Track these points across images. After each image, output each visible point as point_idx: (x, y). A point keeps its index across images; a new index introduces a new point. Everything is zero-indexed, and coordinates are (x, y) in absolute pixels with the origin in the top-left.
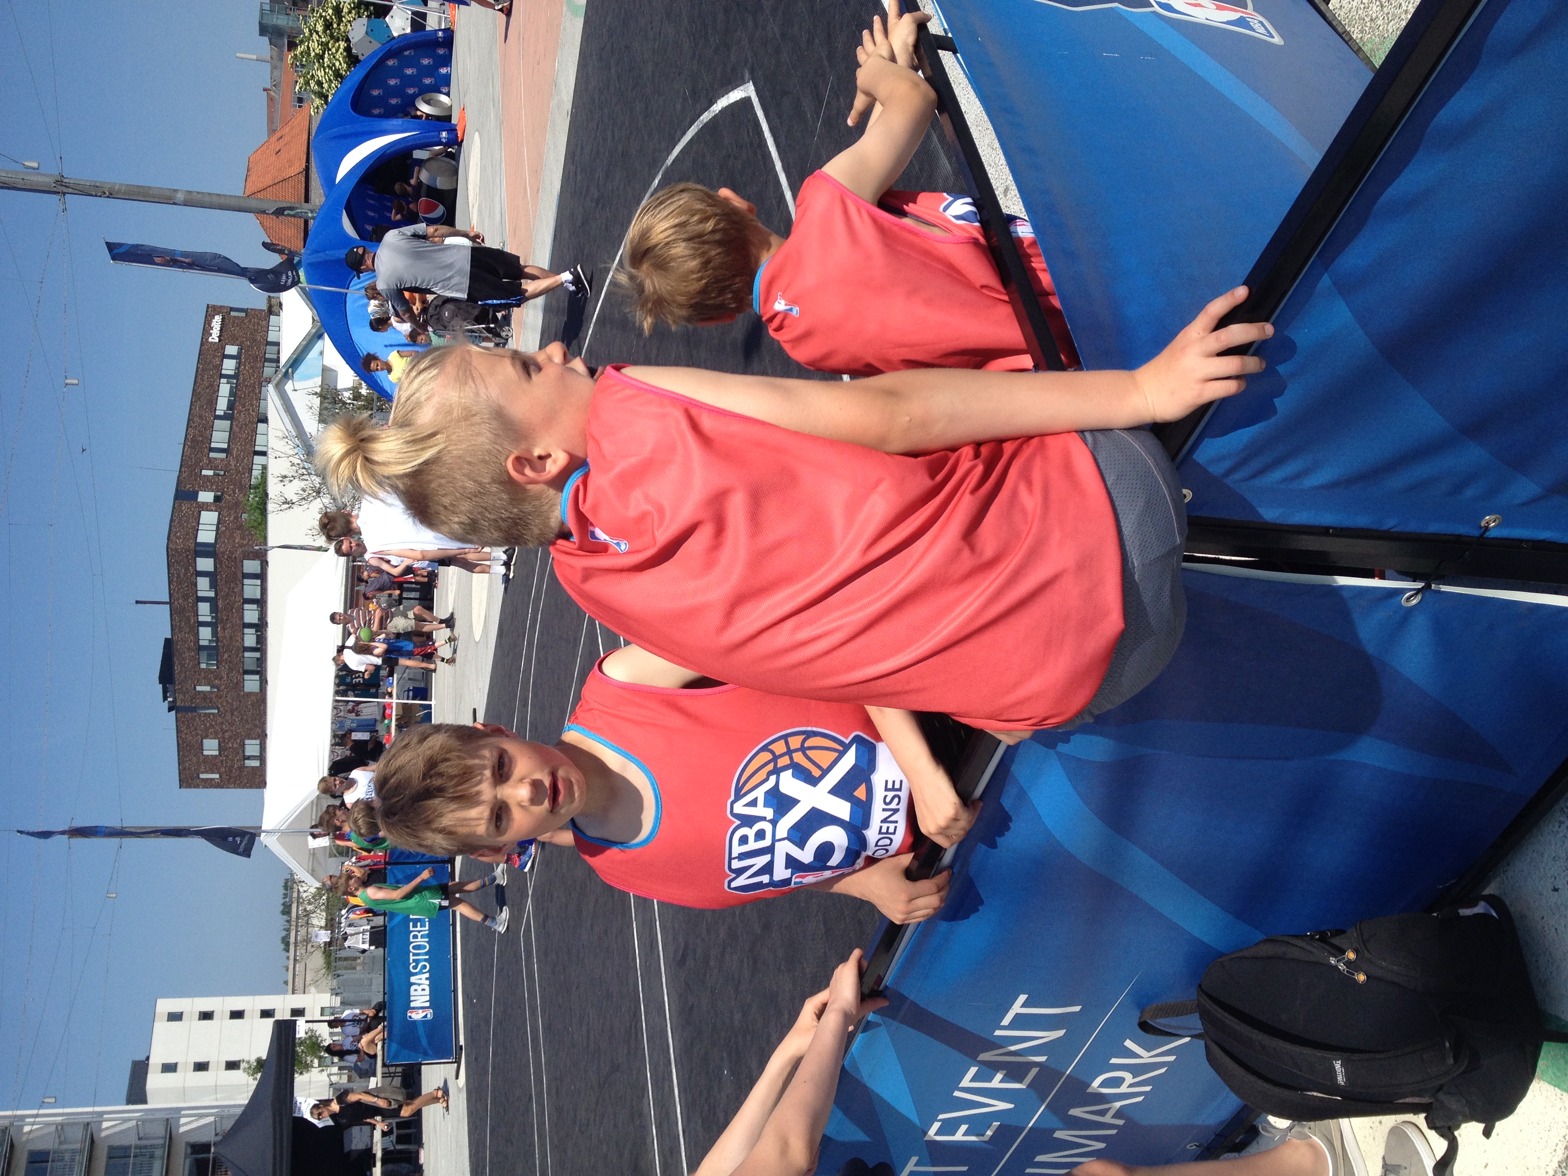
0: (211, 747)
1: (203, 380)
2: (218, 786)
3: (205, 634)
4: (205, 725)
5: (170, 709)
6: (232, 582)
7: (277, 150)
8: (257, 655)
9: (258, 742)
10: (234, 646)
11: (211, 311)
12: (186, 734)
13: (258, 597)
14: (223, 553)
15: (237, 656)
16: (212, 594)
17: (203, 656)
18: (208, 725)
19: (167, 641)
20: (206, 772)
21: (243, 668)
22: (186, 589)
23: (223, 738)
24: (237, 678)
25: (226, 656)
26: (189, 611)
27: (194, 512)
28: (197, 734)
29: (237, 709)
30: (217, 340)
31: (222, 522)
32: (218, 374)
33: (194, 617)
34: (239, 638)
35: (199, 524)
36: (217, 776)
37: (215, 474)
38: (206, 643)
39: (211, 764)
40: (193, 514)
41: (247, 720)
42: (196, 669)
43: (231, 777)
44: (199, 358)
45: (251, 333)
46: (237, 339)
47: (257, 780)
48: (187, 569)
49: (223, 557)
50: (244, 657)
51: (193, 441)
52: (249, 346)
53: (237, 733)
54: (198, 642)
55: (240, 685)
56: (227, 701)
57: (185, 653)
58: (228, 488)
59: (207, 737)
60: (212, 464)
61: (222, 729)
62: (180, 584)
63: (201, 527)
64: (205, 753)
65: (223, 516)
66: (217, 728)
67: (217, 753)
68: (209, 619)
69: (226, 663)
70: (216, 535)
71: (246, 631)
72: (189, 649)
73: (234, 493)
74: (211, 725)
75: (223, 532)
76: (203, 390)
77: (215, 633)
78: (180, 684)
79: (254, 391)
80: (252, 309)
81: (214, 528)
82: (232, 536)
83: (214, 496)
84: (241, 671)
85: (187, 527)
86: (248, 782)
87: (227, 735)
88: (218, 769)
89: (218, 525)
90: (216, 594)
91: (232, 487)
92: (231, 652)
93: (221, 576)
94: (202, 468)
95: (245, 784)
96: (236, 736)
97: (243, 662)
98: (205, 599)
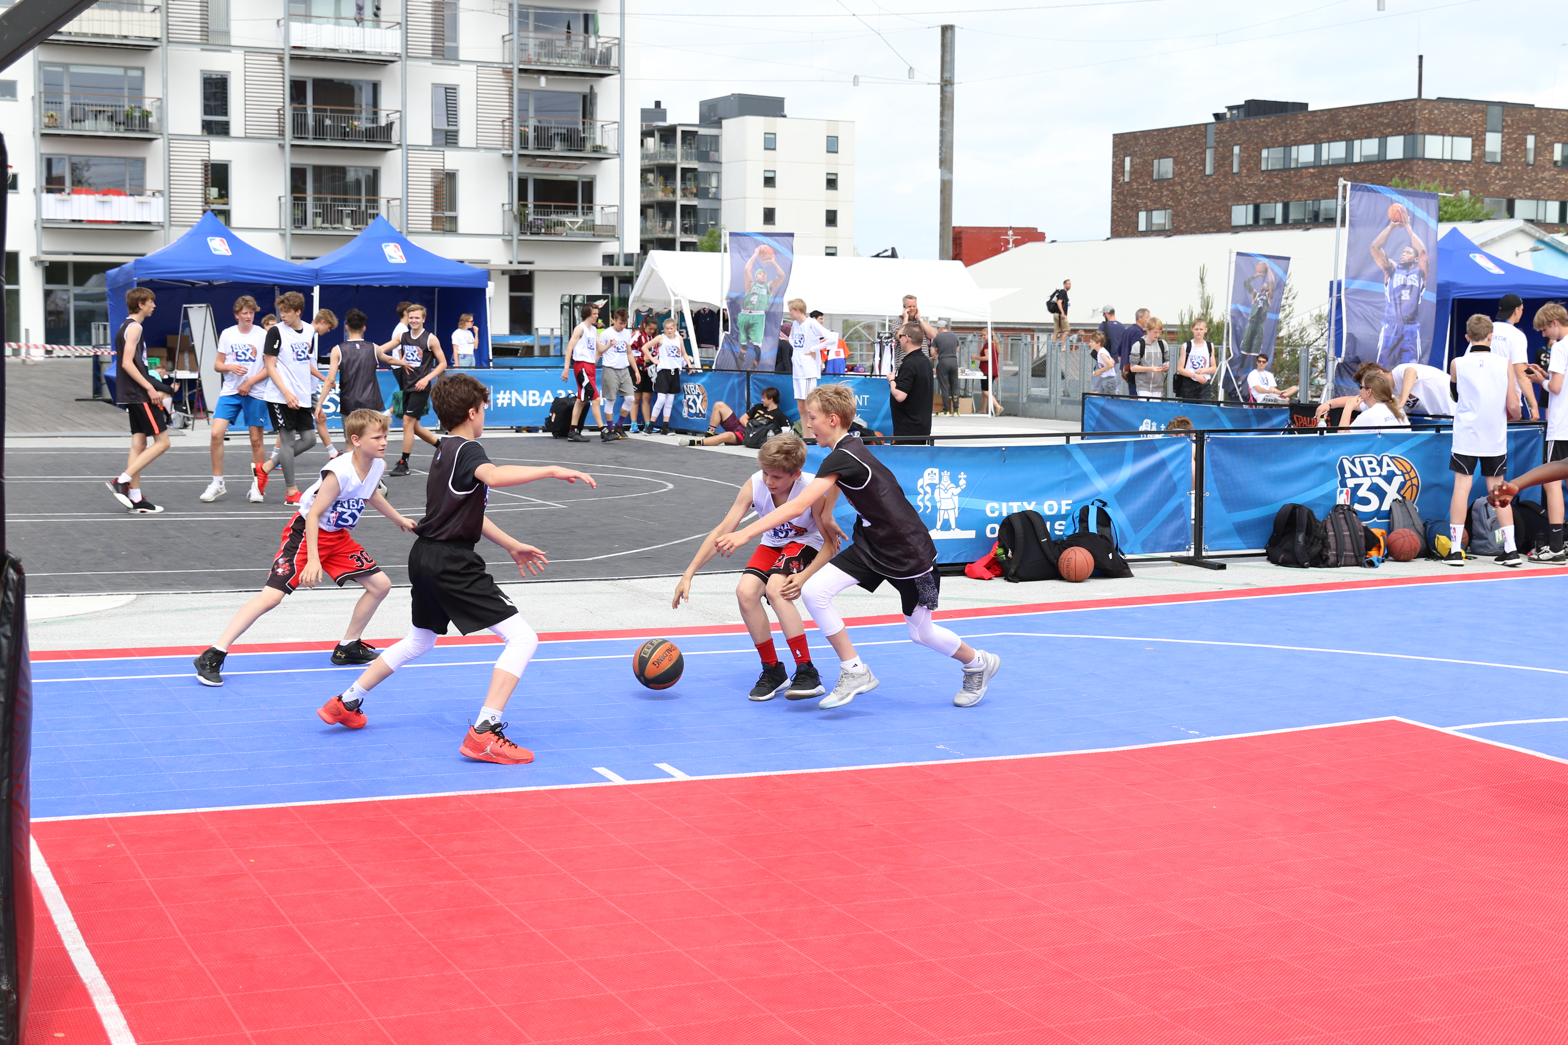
0: (1165, 167)
2: (1116, 181)
3: (1306, 154)
4: (1190, 161)
5: (1217, 116)
8: (1279, 220)
9: (1169, 226)
10: (1289, 189)
12: (1180, 138)
14: (1410, 170)
15: (1277, 195)
16: (1357, 159)
17: (1278, 153)
18: (1191, 164)
20: (1132, 166)
21: (1263, 203)
22: (1363, 126)
23: (1174, 184)
24: (1249, 196)
25: (1278, 181)
26: (1335, 131)
27: (1470, 128)
28: (1179, 151)
29: (1211, 199)
31: (1456, 165)
33: (1327, 138)
34: (1300, 195)
35: (1453, 136)
36: (1127, 179)
37: (1528, 151)
38: (1294, 155)
39: (1142, 170)
40: (1467, 128)
41: (1195, 211)
42: (1260, 145)
43: (1125, 196)
47: (1122, 228)
48: (1388, 125)
49: (1405, 170)
50: (1276, 202)
53: (1179, 201)
54: (1295, 145)
55: (1240, 199)
56: (1220, 186)
57: (1281, 129)
58: (1507, 171)
59: (1176, 163)
60: (1543, 148)
61: (1186, 181)
62: (1370, 119)
63: (1448, 139)
64: (1156, 162)
65: (1465, 167)
66: (1187, 175)
68: (1325, 157)
69: (1268, 182)
70: (1437, 160)
71: (1310, 204)
72: (1286, 135)
73: (1501, 179)
74: (1191, 167)
75: (1441, 168)
77: (1307, 165)
81: (1447, 156)
82: (1436, 179)
83: (1494, 153)
84: (1259, 201)
85: (1447, 122)
86: (1118, 217)
87: (1178, 188)
88: (1135, 180)
89: (1452, 161)
90: (1357, 164)
91: (1510, 175)
92: (1283, 187)
93: (1381, 169)
94: (1537, 135)
95: (1117, 214)
96: (1176, 198)
97: (1269, 202)
98: (1350, 151)
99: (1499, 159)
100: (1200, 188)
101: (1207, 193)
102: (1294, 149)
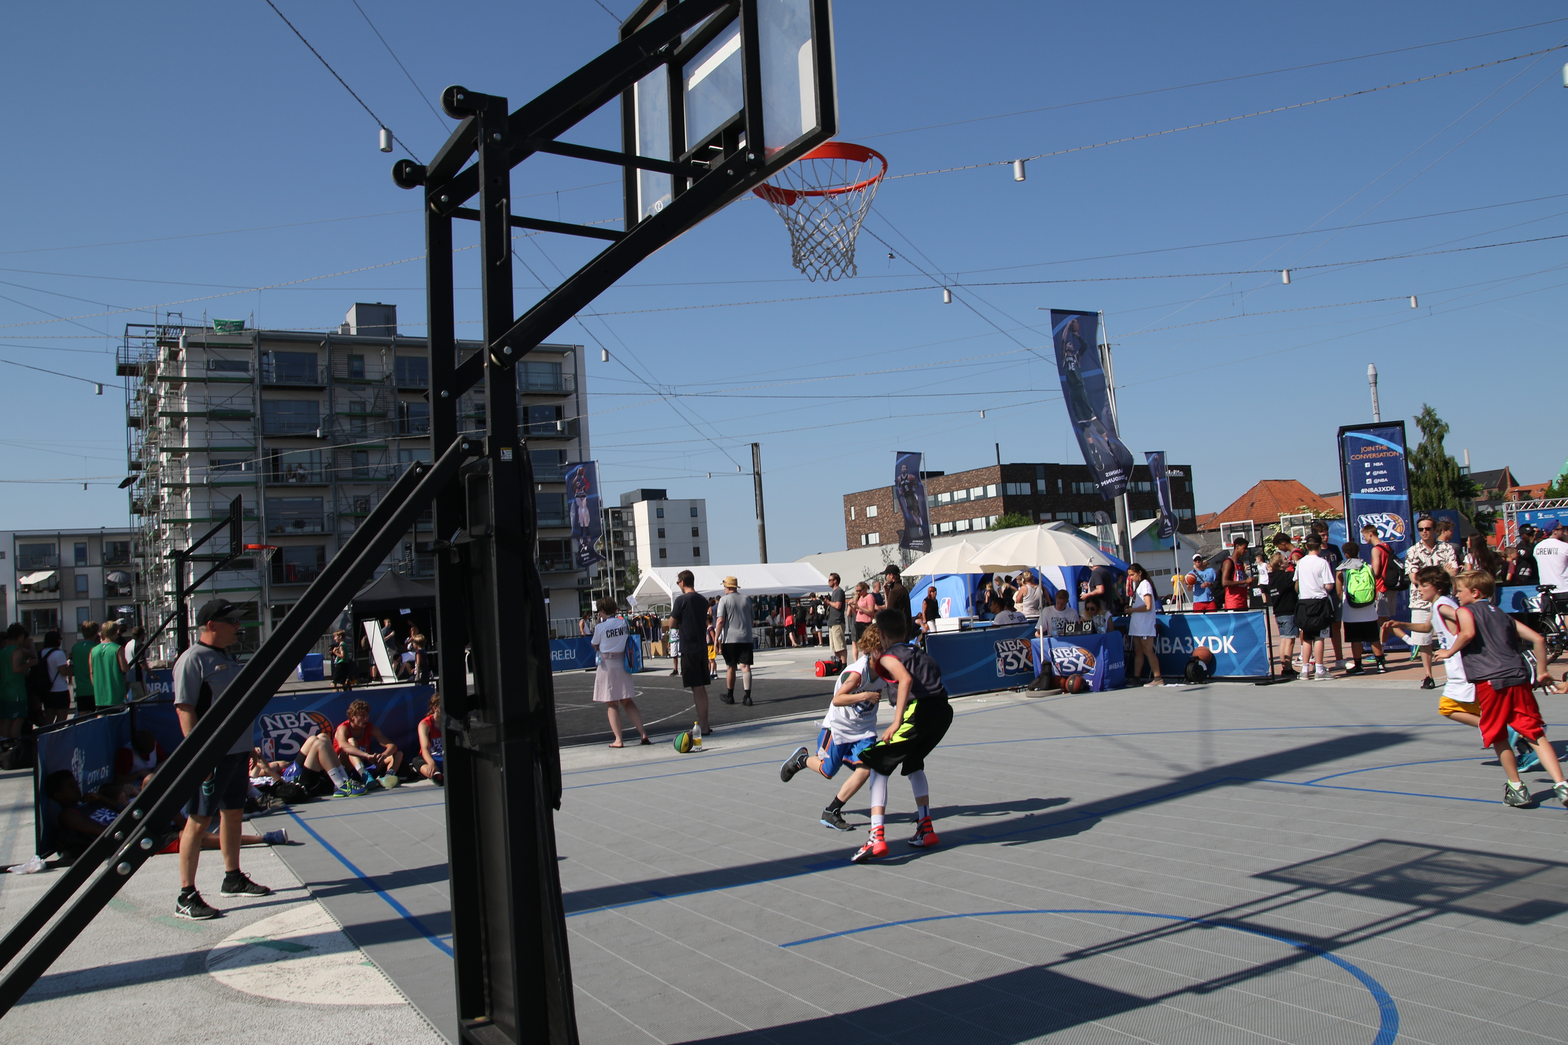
0: (872, 512)
2: (847, 520)
3: (945, 497)
6: (982, 510)
9: (878, 542)
10: (940, 517)
12: (879, 494)
13: (974, 529)
18: (886, 508)
20: (855, 511)
22: (974, 481)
23: (878, 519)
26: (961, 484)
27: (1029, 478)
28: (879, 501)
31: (1024, 498)
32: (1137, 480)
33: (957, 489)
34: (945, 519)
35: (1020, 482)
36: (853, 518)
37: (1059, 488)
38: (940, 499)
39: (861, 513)
40: (1026, 479)
41: (891, 533)
43: (853, 527)
47: (853, 544)
48: (986, 480)
49: (999, 502)
53: (882, 527)
54: (940, 494)
57: (933, 485)
58: (1050, 498)
59: (878, 508)
60: (1067, 485)
62: (977, 477)
63: (1018, 484)
64: (868, 508)
65: (1028, 498)
66: (885, 514)
67: (868, 516)
68: (956, 499)
70: (1014, 496)
71: (951, 524)
72: (934, 489)
74: (886, 510)
77: (947, 504)
80: (1193, 496)
81: (1019, 493)
83: (1043, 491)
85: (1017, 476)
86: (850, 538)
87: (881, 521)
88: (858, 518)
89: (1021, 495)
90: (973, 501)
91: (1052, 501)
92: (936, 516)
93: (985, 503)
94: (1063, 480)
96: (880, 526)
98: (968, 494)
99: (1045, 493)
100: (892, 520)
101: (897, 522)
102: (939, 496)
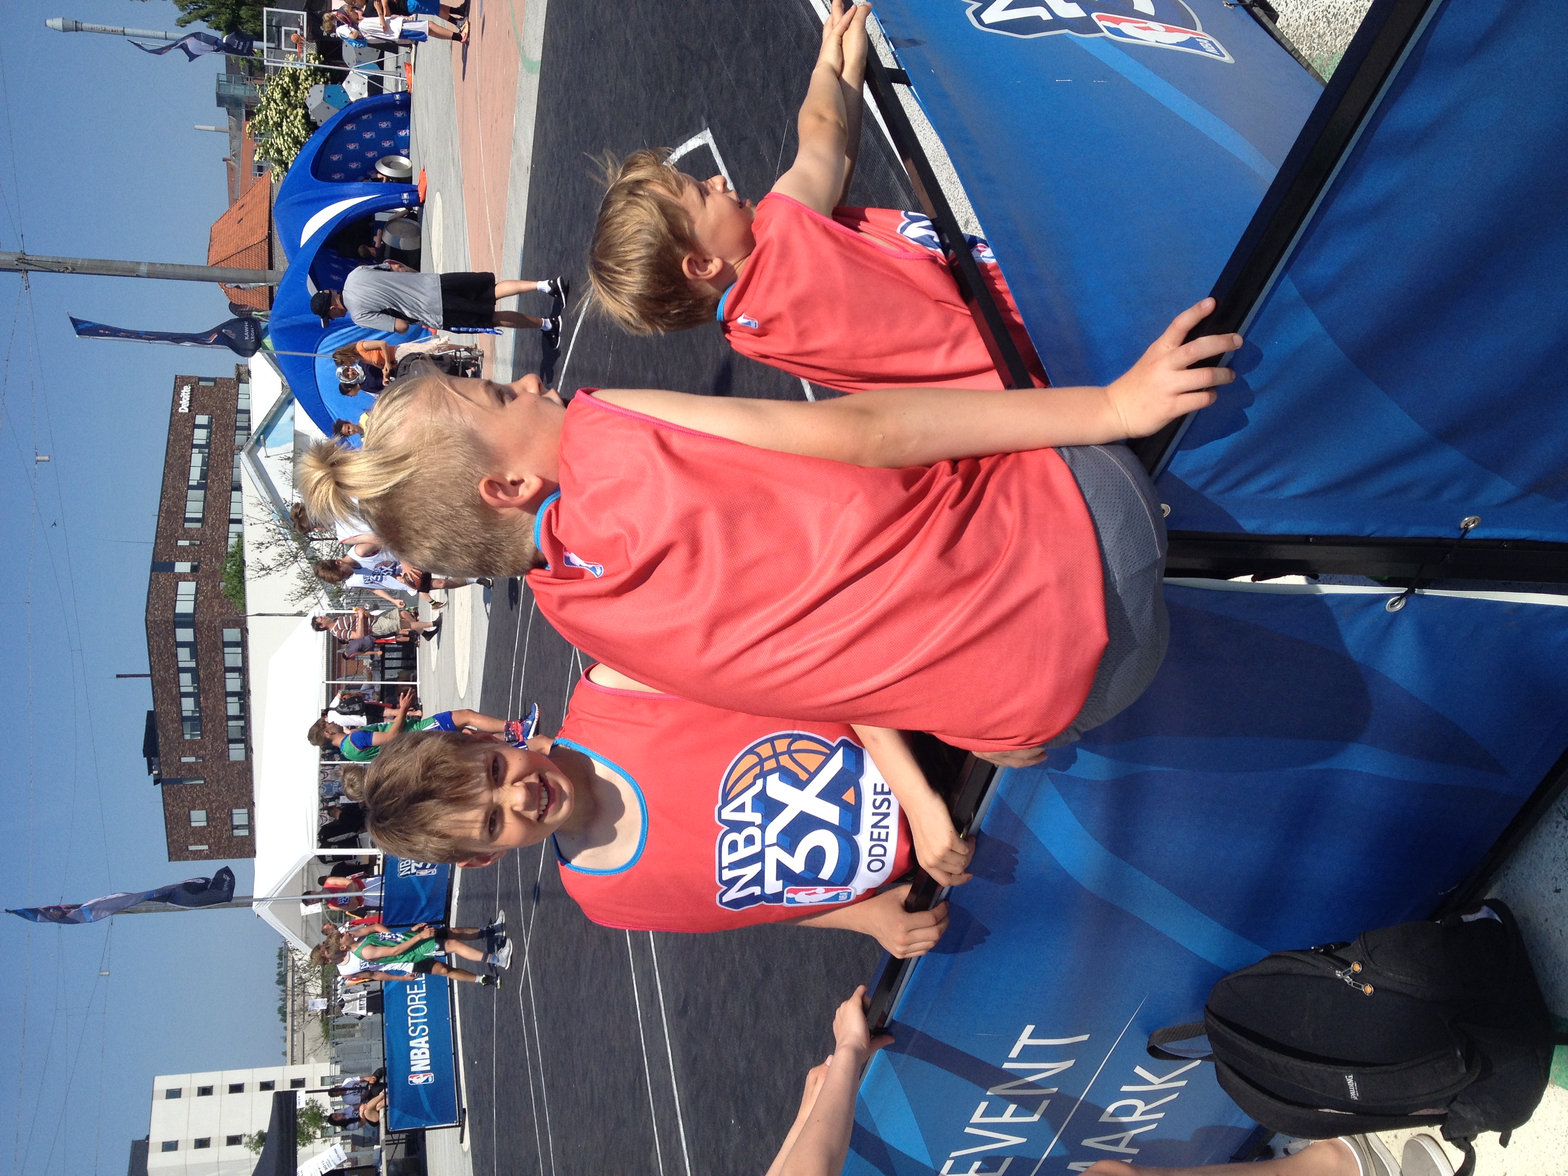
0: (199, 818)
1: (175, 451)
2: (208, 857)
3: (188, 704)
4: (192, 797)
5: (156, 782)
6: (213, 651)
7: (239, 219)
8: (241, 723)
9: (246, 811)
10: (217, 716)
11: (180, 382)
12: (173, 806)
13: (240, 664)
14: (202, 623)
15: (221, 725)
16: (193, 664)
17: (187, 726)
18: (195, 796)
19: (150, 715)
20: (196, 844)
21: (227, 737)
22: (167, 660)
23: (211, 809)
24: (222, 748)
25: (210, 725)
26: (170, 681)
27: (171, 583)
28: (184, 806)
29: (223, 778)
30: (187, 410)
31: (199, 592)
32: (190, 445)
33: (176, 687)
34: (222, 707)
35: (176, 594)
36: (206, 847)
37: (191, 544)
38: (189, 714)
39: (199, 835)
40: (171, 585)
41: (234, 790)
42: (181, 740)
43: (220, 848)
44: (169, 429)
45: (221, 402)
46: (207, 408)
47: (247, 849)
48: (167, 641)
49: (203, 626)
50: (228, 726)
51: (167, 512)
52: (219, 415)
53: (225, 803)
54: (181, 713)
55: (225, 754)
56: (213, 771)
57: (168, 724)
58: (205, 557)
59: (194, 808)
60: (187, 534)
61: (209, 799)
62: (161, 656)
63: (179, 598)
64: (193, 824)
65: (200, 586)
66: (204, 798)
67: (205, 824)
68: (191, 690)
69: (210, 733)
70: (195, 605)
71: (229, 699)
72: (172, 720)
73: (212, 562)
75: (202, 602)
76: (175, 460)
77: (197, 703)
78: (165, 756)
79: (226, 459)
80: (221, 378)
81: (192, 598)
82: (210, 605)
83: (191, 566)
84: (226, 740)
85: (165, 598)
86: (237, 852)
87: (214, 805)
88: (207, 840)
89: (196, 595)
90: (197, 664)
91: (209, 556)
92: (214, 722)
93: (201, 645)
94: (177, 539)
95: (235, 854)
96: (223, 806)
97: (227, 731)
98: (186, 670)
99: (195, 563)
101: (218, 781)
